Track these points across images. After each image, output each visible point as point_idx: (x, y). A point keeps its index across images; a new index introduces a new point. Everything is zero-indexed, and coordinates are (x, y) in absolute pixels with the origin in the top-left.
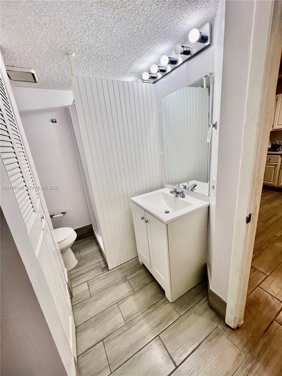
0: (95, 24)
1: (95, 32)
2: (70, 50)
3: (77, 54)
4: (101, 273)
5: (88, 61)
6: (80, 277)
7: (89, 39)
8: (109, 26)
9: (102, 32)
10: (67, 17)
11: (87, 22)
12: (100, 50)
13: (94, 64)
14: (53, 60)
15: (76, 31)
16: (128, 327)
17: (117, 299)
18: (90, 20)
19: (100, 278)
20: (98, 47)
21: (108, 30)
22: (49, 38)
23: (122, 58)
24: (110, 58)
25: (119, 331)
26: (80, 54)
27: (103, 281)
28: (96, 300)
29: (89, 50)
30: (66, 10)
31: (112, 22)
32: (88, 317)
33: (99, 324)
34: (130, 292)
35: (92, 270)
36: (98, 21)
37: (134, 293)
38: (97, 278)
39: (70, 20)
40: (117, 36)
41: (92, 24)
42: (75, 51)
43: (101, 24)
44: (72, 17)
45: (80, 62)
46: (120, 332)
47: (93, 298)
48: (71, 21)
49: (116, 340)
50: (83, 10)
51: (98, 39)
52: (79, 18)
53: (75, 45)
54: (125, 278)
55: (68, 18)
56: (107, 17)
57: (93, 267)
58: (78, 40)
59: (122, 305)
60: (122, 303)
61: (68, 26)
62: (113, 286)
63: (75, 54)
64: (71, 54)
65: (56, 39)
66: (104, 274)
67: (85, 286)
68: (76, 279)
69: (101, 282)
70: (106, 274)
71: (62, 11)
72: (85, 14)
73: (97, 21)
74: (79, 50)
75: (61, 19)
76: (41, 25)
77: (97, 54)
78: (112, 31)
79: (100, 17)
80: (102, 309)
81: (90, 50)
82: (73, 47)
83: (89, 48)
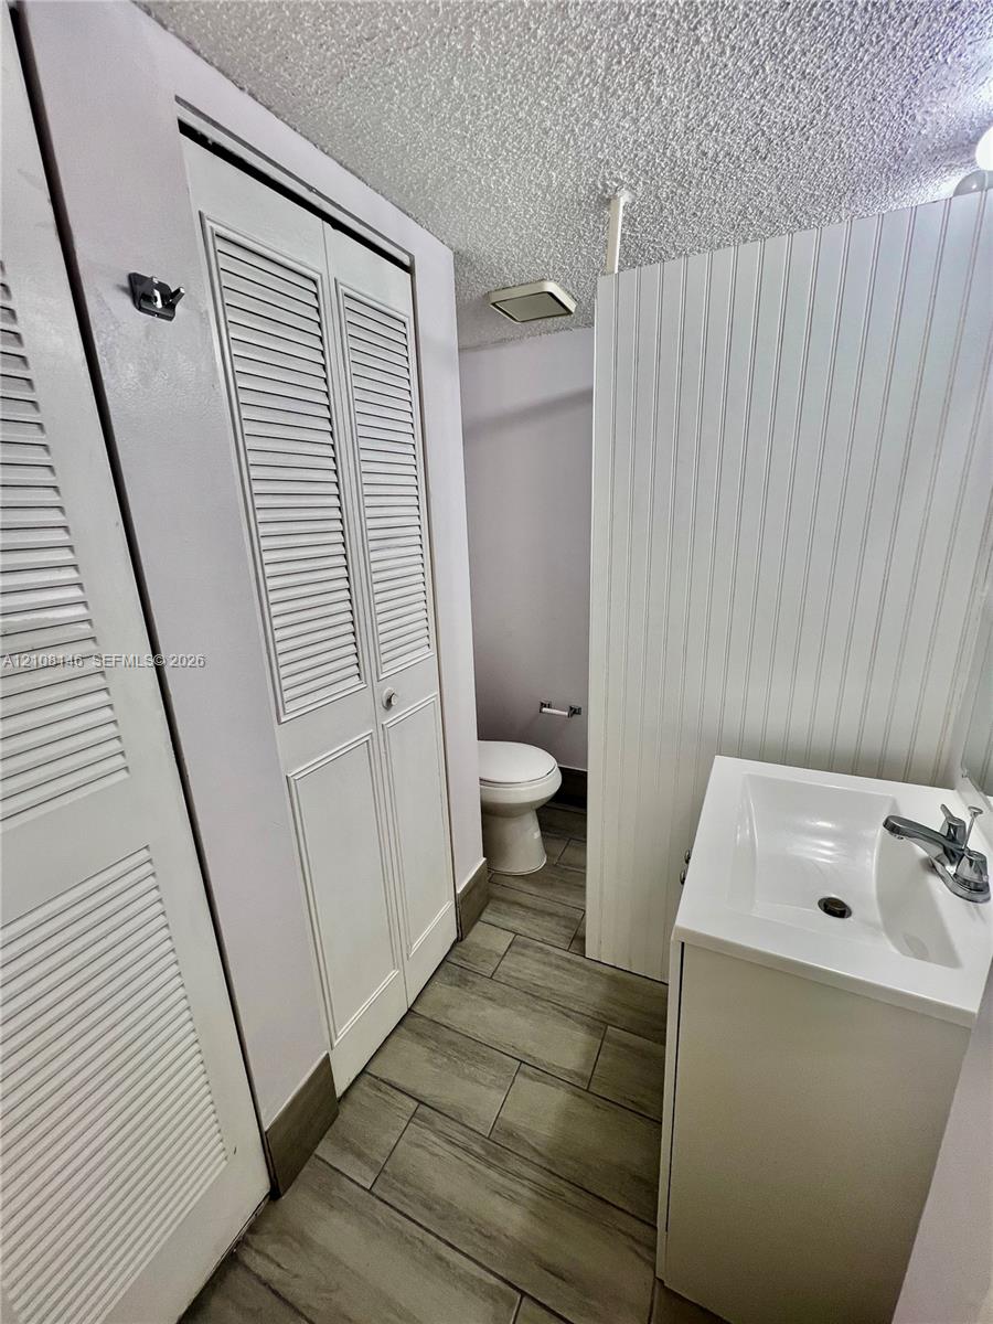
0: (619, 62)
1: (639, 86)
2: (604, 185)
3: (632, 188)
4: (562, 945)
5: (688, 194)
6: (516, 909)
7: (635, 121)
8: (670, 33)
9: (662, 71)
10: (526, 98)
11: (589, 76)
12: (706, 135)
13: (715, 195)
14: (580, 236)
15: (577, 121)
16: (483, 1152)
17: (529, 1052)
18: (592, 61)
19: (548, 953)
20: (688, 130)
21: (677, 51)
22: (530, 182)
23: (827, 115)
24: (770, 142)
25: (462, 1133)
26: (644, 183)
27: (547, 969)
28: (490, 999)
29: (664, 154)
30: (509, 82)
31: (672, 11)
32: (447, 1018)
33: (445, 1060)
34: (576, 1074)
35: (550, 914)
36: (619, 44)
37: (584, 1094)
38: (541, 949)
39: (539, 104)
40: (733, 48)
41: (608, 68)
42: (622, 183)
43: (638, 50)
44: (540, 90)
45: (662, 210)
46: (462, 1138)
47: (491, 989)
48: (543, 102)
49: (438, 1141)
50: (551, 47)
51: (665, 102)
52: (557, 77)
53: (607, 163)
54: (605, 1020)
55: (531, 100)
56: (640, 9)
57: (561, 910)
58: (605, 146)
59: (527, 1081)
60: (531, 1078)
61: (548, 123)
62: (554, 1009)
63: (627, 192)
64: (615, 197)
65: (550, 176)
66: (565, 954)
67: (501, 941)
68: (504, 907)
69: (542, 967)
70: (569, 961)
71: (504, 91)
72: (562, 54)
73: (616, 47)
74: (631, 174)
75: (517, 113)
76: (491, 160)
77: (705, 154)
78: (697, 41)
79: (615, 26)
80: (481, 1033)
81: (668, 154)
82: (606, 174)
83: (658, 151)
